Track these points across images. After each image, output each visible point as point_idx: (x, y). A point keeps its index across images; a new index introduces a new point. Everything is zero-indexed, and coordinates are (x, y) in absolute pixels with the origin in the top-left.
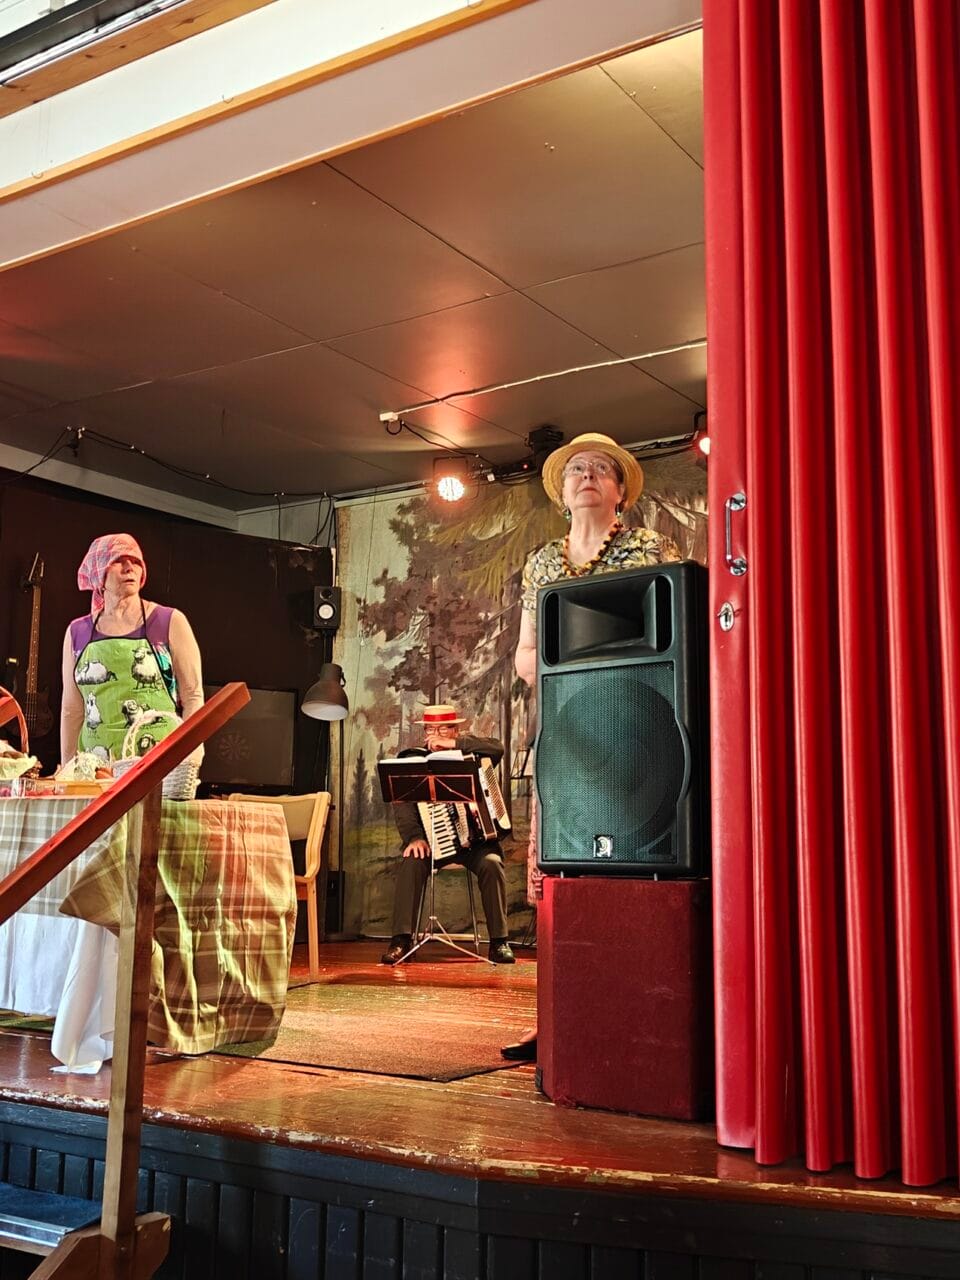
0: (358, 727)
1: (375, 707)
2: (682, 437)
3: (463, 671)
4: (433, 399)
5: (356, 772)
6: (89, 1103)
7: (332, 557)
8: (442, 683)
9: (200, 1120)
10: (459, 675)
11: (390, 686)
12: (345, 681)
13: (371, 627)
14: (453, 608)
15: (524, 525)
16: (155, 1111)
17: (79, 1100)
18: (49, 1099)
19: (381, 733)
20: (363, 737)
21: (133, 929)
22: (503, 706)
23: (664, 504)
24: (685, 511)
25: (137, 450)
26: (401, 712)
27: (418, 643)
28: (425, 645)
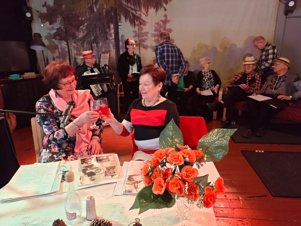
3: (76, 35)
8: (70, 38)
10: (75, 36)
11: (53, 39)
12: (42, 38)
13: (44, 20)
14: (70, 16)
19: (53, 52)
22: (90, 46)
26: (58, 47)
27: (60, 26)
28: (63, 27)
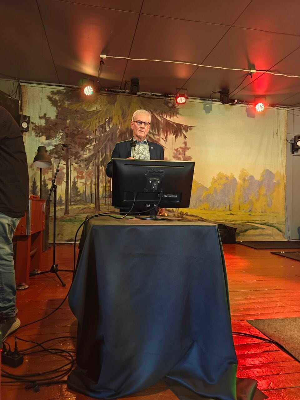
3: (80, 155)
7: (19, 104)
8: (71, 158)
10: (78, 156)
14: (76, 132)
19: (44, 173)
23: (154, 114)
26: (53, 166)
27: (60, 143)
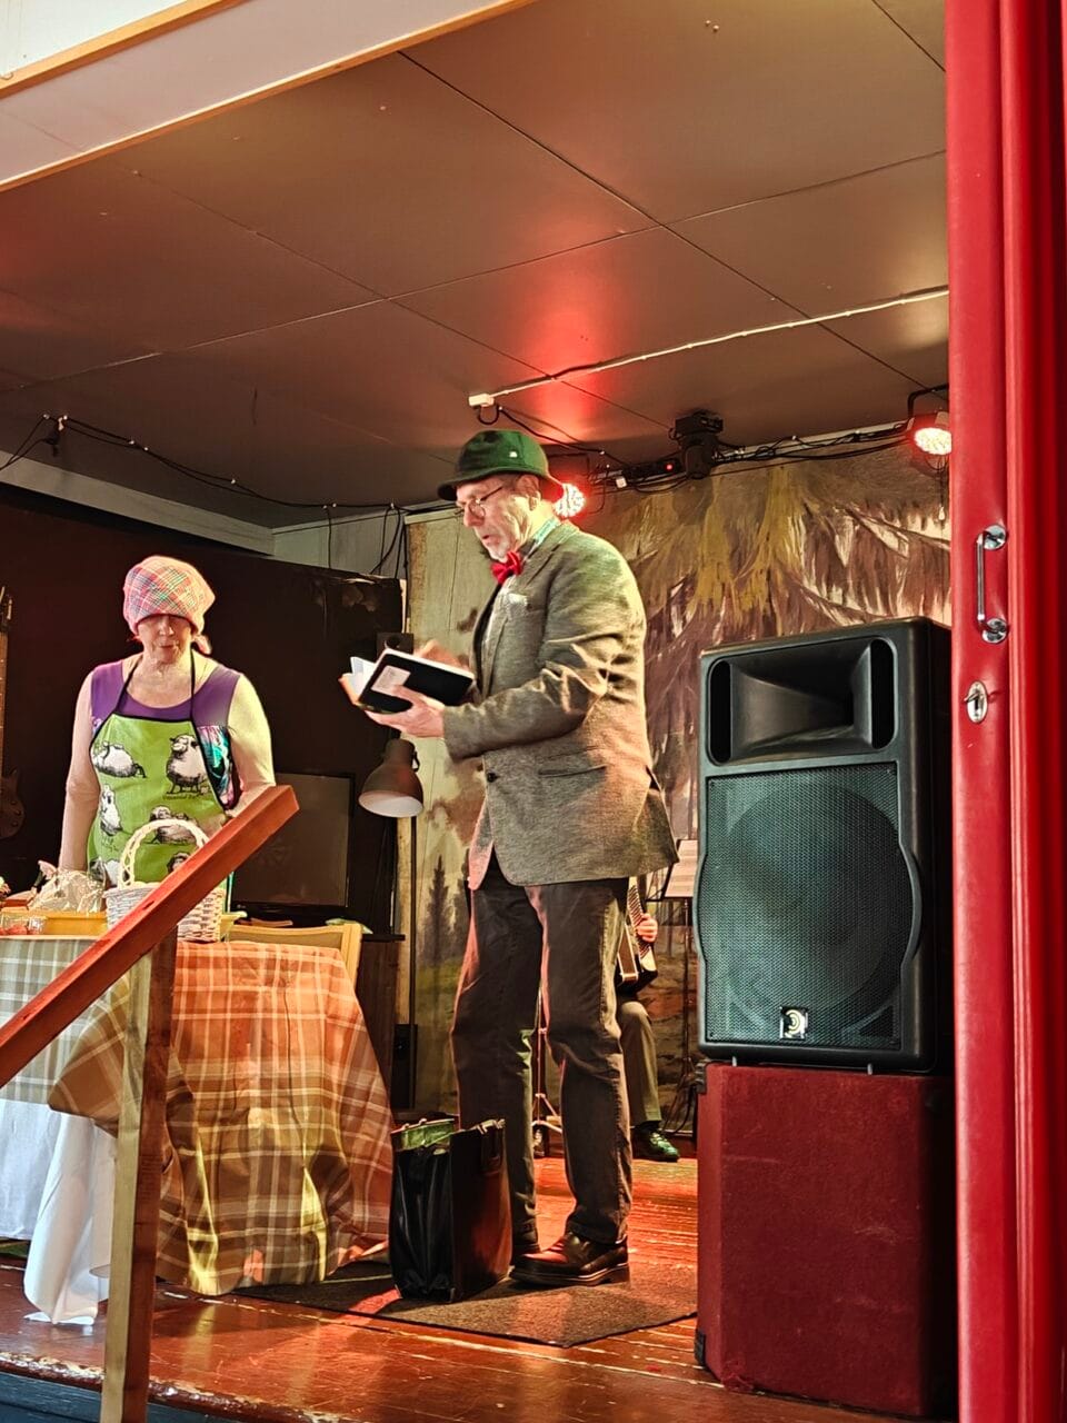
0: (436, 826)
1: (458, 799)
2: (890, 426)
4: (544, 375)
5: (433, 888)
6: (74, 1370)
7: (401, 591)
9: (228, 1402)
12: (418, 763)
15: (667, 548)
16: (165, 1387)
17: (60, 1366)
18: (20, 1364)
20: (442, 842)
21: (136, 1134)
23: (865, 521)
24: (894, 530)
25: (137, 446)
